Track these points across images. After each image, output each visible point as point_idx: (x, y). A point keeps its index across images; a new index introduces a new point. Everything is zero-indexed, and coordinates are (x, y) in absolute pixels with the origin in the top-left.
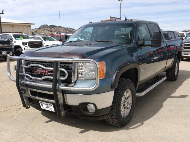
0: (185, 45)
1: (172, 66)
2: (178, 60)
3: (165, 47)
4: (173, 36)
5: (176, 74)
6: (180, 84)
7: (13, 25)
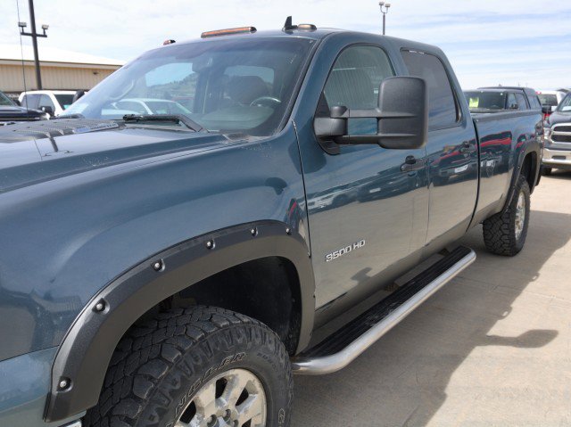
0: (556, 129)
1: (504, 208)
2: (525, 185)
3: (472, 142)
4: (522, 103)
5: (518, 231)
6: (531, 272)
7: (96, 69)
